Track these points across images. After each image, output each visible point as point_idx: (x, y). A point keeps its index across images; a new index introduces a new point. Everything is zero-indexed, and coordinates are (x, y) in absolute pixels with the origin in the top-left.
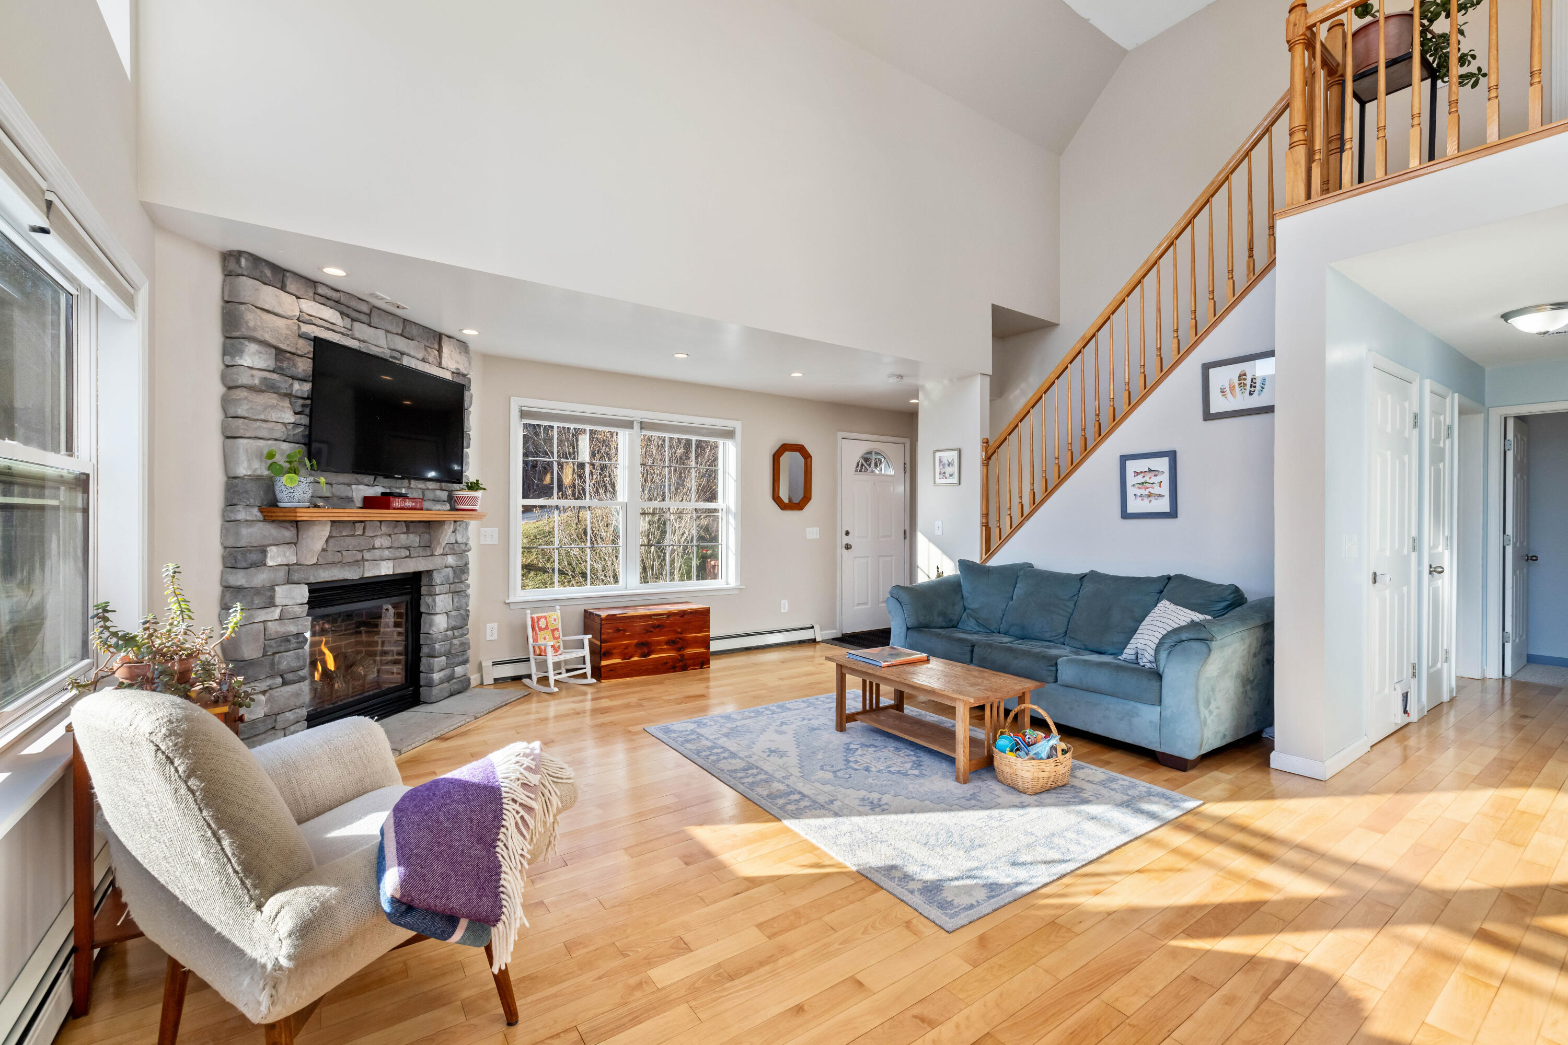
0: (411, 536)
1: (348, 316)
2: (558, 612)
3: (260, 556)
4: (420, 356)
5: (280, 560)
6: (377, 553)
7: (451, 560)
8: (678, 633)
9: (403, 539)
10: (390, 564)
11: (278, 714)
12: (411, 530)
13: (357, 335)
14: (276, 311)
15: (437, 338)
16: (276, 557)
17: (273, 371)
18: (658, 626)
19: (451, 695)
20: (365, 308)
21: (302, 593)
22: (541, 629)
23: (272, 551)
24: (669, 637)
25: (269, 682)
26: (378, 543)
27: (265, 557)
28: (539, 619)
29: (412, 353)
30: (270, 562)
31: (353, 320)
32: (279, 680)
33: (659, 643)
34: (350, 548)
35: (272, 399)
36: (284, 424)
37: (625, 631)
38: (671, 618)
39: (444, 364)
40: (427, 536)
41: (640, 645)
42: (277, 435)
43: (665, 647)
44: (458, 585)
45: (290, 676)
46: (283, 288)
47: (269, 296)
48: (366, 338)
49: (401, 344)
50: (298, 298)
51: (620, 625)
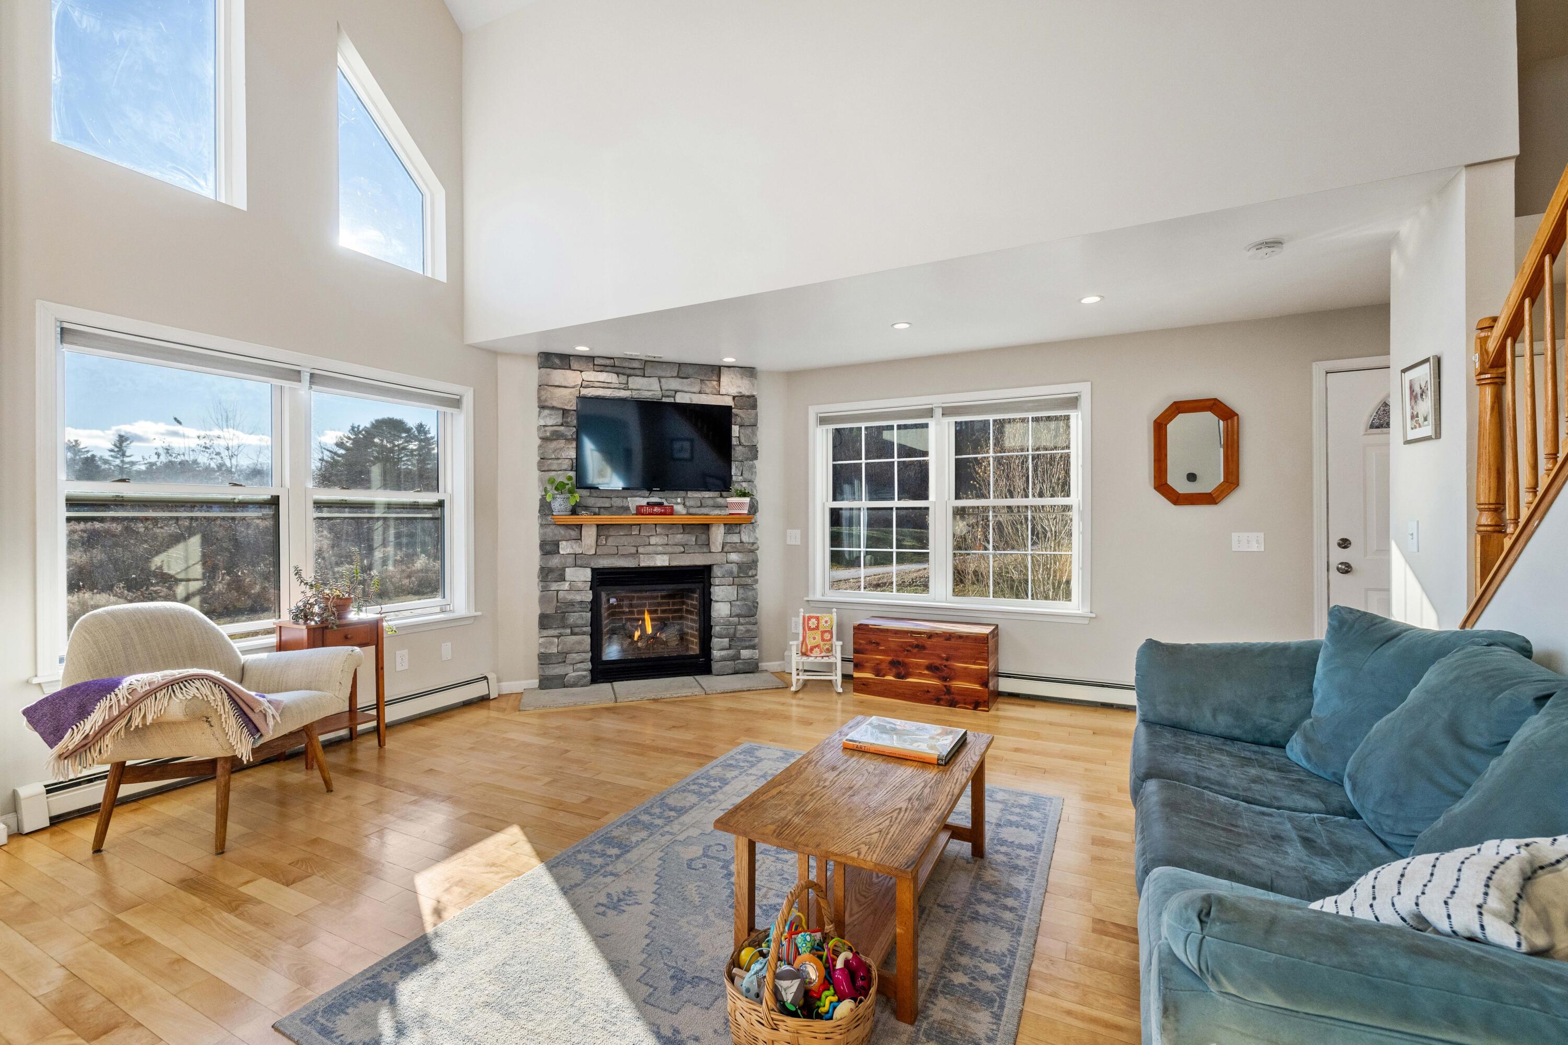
0: (686, 536)
1: (624, 374)
2: (834, 616)
3: (555, 548)
4: (696, 389)
5: (569, 551)
6: (650, 549)
7: (734, 557)
8: (942, 658)
9: (680, 538)
10: (666, 557)
11: (567, 653)
12: (687, 531)
13: (631, 386)
14: (563, 385)
15: (716, 370)
16: (565, 548)
17: (562, 425)
18: (917, 646)
19: (736, 673)
20: (636, 365)
21: (587, 574)
22: (810, 629)
23: (563, 544)
24: (931, 661)
25: (562, 631)
26: (653, 540)
27: (559, 547)
28: (810, 618)
29: (686, 389)
30: (561, 552)
31: (629, 376)
32: (569, 631)
33: (918, 666)
34: (626, 544)
35: (562, 443)
36: (571, 459)
37: (878, 644)
38: (934, 640)
39: (723, 391)
40: (704, 537)
41: (894, 664)
42: (564, 467)
43: (926, 672)
44: (744, 579)
45: (576, 630)
46: (570, 368)
47: (559, 376)
48: (638, 387)
49: (674, 384)
50: (581, 372)
51: (873, 638)
